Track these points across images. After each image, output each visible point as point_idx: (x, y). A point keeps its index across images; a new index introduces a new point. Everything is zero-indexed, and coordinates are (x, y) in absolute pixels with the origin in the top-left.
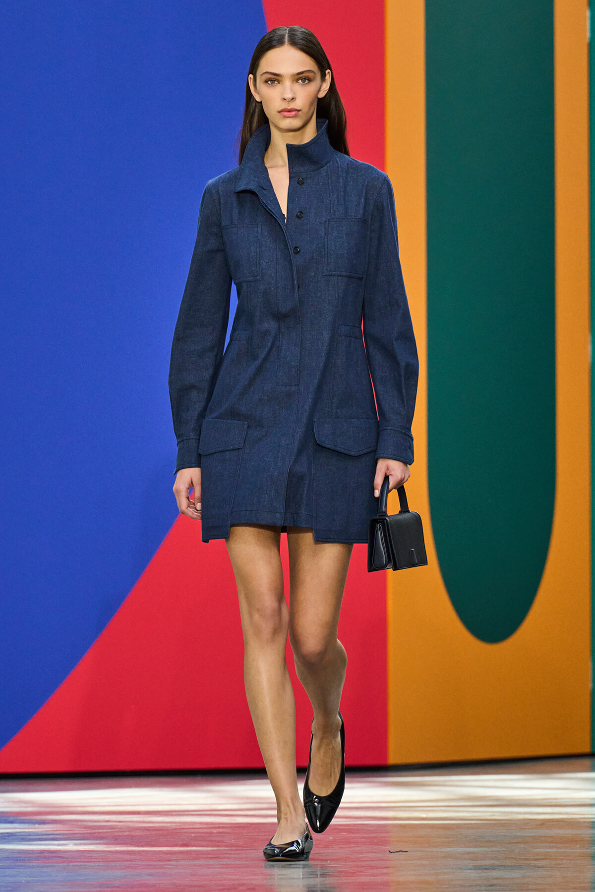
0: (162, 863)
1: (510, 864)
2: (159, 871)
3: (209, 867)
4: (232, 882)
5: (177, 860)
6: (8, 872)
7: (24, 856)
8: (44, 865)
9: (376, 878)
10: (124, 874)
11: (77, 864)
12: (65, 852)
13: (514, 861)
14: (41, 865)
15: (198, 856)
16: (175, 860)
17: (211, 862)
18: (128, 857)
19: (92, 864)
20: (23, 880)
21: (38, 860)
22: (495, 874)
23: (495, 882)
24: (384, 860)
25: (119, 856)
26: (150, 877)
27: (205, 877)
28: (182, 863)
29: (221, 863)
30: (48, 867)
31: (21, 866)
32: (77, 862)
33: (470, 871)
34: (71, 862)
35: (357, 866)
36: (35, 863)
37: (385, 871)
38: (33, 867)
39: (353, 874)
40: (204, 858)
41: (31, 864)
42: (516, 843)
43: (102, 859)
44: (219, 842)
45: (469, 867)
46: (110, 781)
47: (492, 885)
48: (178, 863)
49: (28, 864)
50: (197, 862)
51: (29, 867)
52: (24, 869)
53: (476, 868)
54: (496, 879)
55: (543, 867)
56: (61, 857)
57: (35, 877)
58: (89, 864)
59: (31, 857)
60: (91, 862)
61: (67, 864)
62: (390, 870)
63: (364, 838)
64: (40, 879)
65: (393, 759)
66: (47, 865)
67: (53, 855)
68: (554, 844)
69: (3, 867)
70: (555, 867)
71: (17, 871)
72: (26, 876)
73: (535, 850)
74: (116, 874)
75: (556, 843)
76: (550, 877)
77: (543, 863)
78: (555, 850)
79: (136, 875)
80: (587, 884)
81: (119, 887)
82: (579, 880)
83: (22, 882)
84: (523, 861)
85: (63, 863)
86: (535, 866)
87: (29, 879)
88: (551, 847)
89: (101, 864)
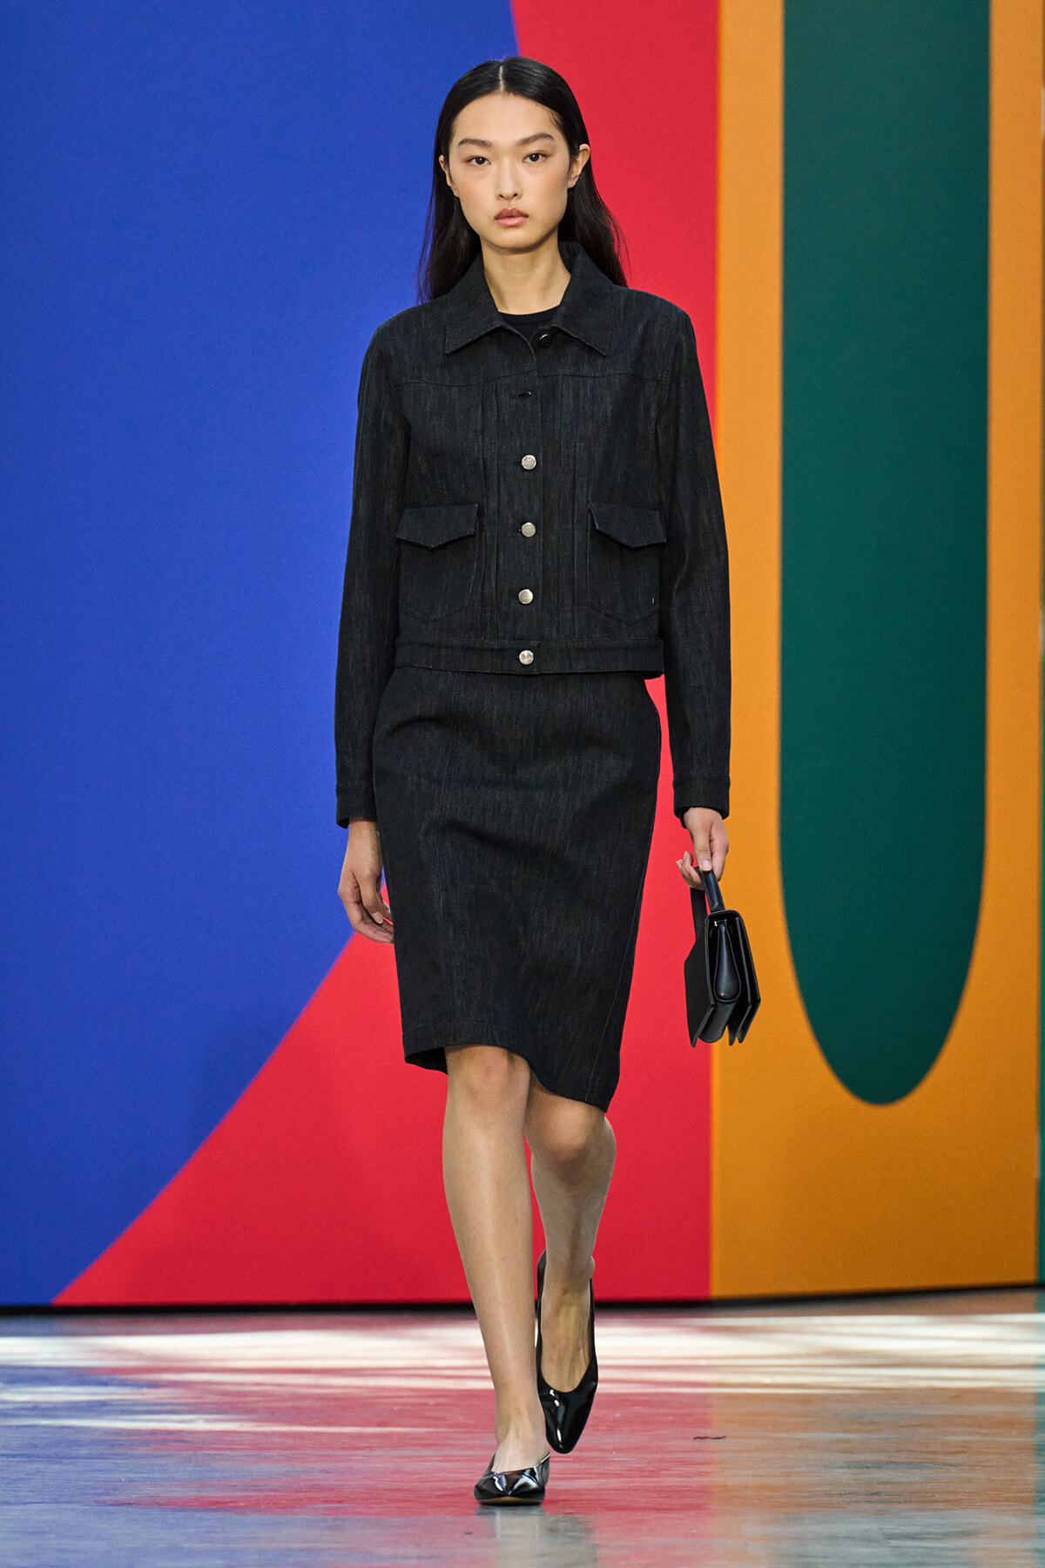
0: (346, 1453)
1: (905, 1460)
2: (341, 1465)
3: (420, 1459)
4: (457, 1485)
5: (370, 1448)
6: (98, 1463)
7: (123, 1439)
8: (156, 1453)
9: (689, 1479)
10: (285, 1469)
11: (209, 1452)
12: (191, 1432)
13: (913, 1456)
14: (151, 1453)
15: (403, 1441)
16: (366, 1447)
17: (426, 1452)
18: (290, 1442)
19: (234, 1453)
20: (123, 1477)
21: (147, 1446)
22: (881, 1475)
23: (881, 1488)
25: (277, 1440)
26: (327, 1475)
27: (416, 1476)
28: (379, 1452)
29: (443, 1453)
30: (162, 1456)
31: (120, 1455)
32: (209, 1449)
33: (841, 1470)
34: (200, 1448)
35: (660, 1461)
36: (142, 1451)
37: (703, 1468)
38: (140, 1457)
39: (652, 1474)
40: (414, 1445)
41: (136, 1452)
42: (915, 1426)
43: (250, 1445)
44: (436, 1419)
45: (840, 1464)
47: (877, 1494)
48: (372, 1453)
49: (130, 1452)
50: (403, 1452)
51: (133, 1457)
52: (124, 1459)
53: (850, 1465)
54: (883, 1483)
55: (957, 1465)
56: (183, 1441)
57: (142, 1473)
58: (229, 1453)
59: (135, 1440)
60: (231, 1449)
61: (192, 1452)
62: (712, 1468)
63: (671, 1415)
64: (151, 1476)
65: (717, 1289)
66: (162, 1453)
67: (171, 1437)
68: (976, 1429)
69: (89, 1457)
70: (977, 1466)
71: (113, 1463)
72: (127, 1472)
73: (945, 1438)
74: (272, 1470)
75: (980, 1426)
76: (970, 1481)
77: (959, 1458)
78: (977, 1438)
79: (304, 1471)
80: (1030, 1494)
81: (276, 1491)
82: (1015, 1487)
83: (121, 1481)
84: (925, 1456)
85: (187, 1450)
86: (945, 1464)
87: (132, 1475)
88: (971, 1434)
89: (248, 1452)
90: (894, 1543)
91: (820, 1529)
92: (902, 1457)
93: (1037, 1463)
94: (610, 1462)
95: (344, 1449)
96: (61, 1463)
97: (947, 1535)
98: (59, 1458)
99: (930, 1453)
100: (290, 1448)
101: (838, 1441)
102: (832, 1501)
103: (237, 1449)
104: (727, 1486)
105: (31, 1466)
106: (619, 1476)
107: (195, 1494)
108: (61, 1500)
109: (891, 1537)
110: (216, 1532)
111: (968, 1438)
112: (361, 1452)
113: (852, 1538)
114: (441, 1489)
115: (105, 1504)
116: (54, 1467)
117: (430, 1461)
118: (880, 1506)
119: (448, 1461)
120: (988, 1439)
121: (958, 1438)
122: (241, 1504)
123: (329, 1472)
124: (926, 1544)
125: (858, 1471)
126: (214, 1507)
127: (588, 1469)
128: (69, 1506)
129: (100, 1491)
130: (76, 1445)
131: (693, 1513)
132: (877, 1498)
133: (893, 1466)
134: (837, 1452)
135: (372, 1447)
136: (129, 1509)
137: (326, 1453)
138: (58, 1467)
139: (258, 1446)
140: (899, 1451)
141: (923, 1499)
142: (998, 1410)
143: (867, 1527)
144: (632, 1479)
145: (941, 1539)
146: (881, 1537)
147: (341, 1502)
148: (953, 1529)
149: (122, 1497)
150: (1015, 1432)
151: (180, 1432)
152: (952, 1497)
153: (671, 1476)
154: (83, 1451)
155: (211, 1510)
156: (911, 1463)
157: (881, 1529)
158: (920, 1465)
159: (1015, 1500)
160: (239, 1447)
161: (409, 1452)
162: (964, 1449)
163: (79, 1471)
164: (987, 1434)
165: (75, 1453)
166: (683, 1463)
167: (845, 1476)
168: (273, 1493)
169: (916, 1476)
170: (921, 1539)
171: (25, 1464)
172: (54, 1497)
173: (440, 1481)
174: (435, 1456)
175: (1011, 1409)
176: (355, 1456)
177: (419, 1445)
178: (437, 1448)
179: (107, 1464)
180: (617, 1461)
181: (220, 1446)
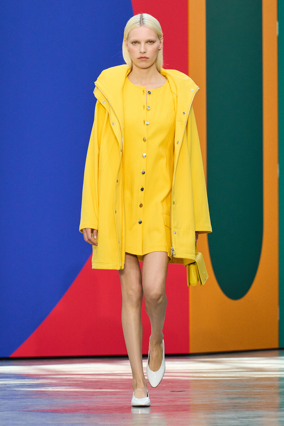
0: (90, 397)
1: (243, 397)
2: (89, 400)
3: (111, 398)
4: (121, 405)
5: (97, 395)
6: (23, 400)
7: (30, 393)
8: (38, 397)
9: (184, 403)
10: (74, 401)
11: (53, 397)
12: (48, 391)
13: (245, 396)
14: (37, 397)
15: (106, 393)
16: (96, 395)
17: (112, 396)
18: (75, 394)
19: (60, 397)
20: (29, 404)
21: (36, 395)
22: (237, 401)
23: (237, 405)
24: (188, 395)
25: (71, 393)
26: (85, 403)
27: (110, 403)
28: (99, 396)
29: (117, 396)
30: (40, 398)
31: (29, 398)
32: (53, 396)
33: (226, 400)
34: (51, 396)
35: (176, 398)
36: (35, 397)
37: (188, 400)
38: (34, 398)
39: (174, 401)
40: (109, 394)
41: (33, 397)
42: (246, 387)
43: (64, 395)
44: (115, 387)
45: (225, 398)
46: (67, 361)
47: (235, 406)
48: (98, 397)
49: (32, 397)
50: (105, 396)
51: (32, 398)
52: (30, 399)
53: (228, 398)
54: (237, 403)
55: (257, 398)
56: (46, 394)
57: (35, 403)
58: (58, 397)
59: (33, 394)
60: (58, 396)
61: (48, 397)
62: (190, 400)
63: (179, 385)
64: (37, 403)
65: (191, 351)
66: (40, 397)
67: (43, 393)
68: (262, 388)
69: (20, 399)
70: (263, 398)
71: (27, 400)
72: (31, 402)
73: (254, 391)
74: (71, 402)
75: (263, 387)
76: (261, 402)
77: (258, 396)
78: (263, 391)
79: (79, 402)
80: (278, 406)
81: (71, 407)
82: (273, 404)
83: (29, 405)
84: (249, 396)
85: (47, 396)
86: (254, 398)
87: (32, 403)
88: (261, 390)
89: (63, 397)
90: (240, 419)
91: (220, 416)
92: (242, 396)
93: (279, 397)
94: (162, 398)
95: (89, 395)
96: (12, 400)
97: (255, 417)
98: (12, 399)
99: (250, 395)
100: (75, 395)
101: (225, 392)
102: (223, 408)
103: (61, 396)
104: (195, 404)
105: (4, 401)
106: (165, 402)
107: (49, 408)
108: (12, 410)
109: (239, 418)
110: (55, 419)
111: (260, 391)
112: (94, 396)
113: (229, 418)
114: (116, 406)
115: (25, 411)
116: (11, 401)
117: (114, 399)
118: (237, 409)
119: (117, 398)
120: (265, 391)
121: (257, 391)
122: (62, 411)
123: (86, 402)
124: (249, 420)
125: (230, 400)
126: (54, 412)
127: (157, 400)
128: (14, 412)
129: (23, 408)
130: (17, 395)
131: (185, 412)
132: (236, 407)
133: (240, 398)
134: (224, 395)
135: (98, 395)
136: (32, 413)
137: (85, 397)
138: (12, 401)
139: (66, 395)
140: (241, 394)
141: (248, 407)
142: (269, 383)
143: (233, 415)
144: (168, 403)
145: (253, 418)
146: (237, 418)
147: (89, 410)
148: (256, 416)
149: (29, 409)
150: (273, 389)
151: (45, 391)
152: (256, 407)
153: (179, 402)
154: (19, 397)
155: (53, 413)
156: (245, 398)
157: (237, 416)
158: (247, 398)
159: (273, 407)
160: (61, 395)
161: (108, 396)
162: (259, 394)
163: (17, 402)
164: (266, 390)
165: (16, 397)
166: (183, 398)
167: (227, 401)
168: (71, 408)
169: (246, 401)
170: (248, 418)
171: (3, 401)
172: (11, 409)
173: (116, 404)
174: (114, 397)
175: (272, 383)
176: (93, 397)
177: (110, 394)
178: (116, 395)
179: (25, 400)
180: (164, 398)
181: (56, 395)
